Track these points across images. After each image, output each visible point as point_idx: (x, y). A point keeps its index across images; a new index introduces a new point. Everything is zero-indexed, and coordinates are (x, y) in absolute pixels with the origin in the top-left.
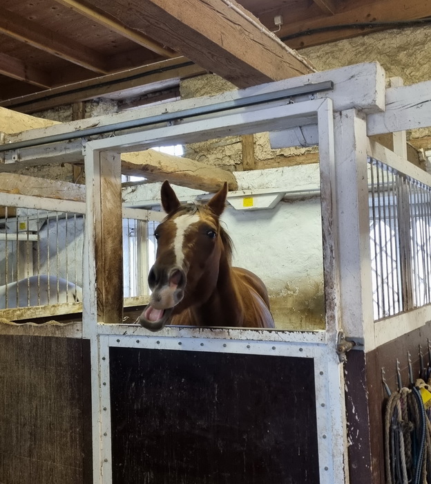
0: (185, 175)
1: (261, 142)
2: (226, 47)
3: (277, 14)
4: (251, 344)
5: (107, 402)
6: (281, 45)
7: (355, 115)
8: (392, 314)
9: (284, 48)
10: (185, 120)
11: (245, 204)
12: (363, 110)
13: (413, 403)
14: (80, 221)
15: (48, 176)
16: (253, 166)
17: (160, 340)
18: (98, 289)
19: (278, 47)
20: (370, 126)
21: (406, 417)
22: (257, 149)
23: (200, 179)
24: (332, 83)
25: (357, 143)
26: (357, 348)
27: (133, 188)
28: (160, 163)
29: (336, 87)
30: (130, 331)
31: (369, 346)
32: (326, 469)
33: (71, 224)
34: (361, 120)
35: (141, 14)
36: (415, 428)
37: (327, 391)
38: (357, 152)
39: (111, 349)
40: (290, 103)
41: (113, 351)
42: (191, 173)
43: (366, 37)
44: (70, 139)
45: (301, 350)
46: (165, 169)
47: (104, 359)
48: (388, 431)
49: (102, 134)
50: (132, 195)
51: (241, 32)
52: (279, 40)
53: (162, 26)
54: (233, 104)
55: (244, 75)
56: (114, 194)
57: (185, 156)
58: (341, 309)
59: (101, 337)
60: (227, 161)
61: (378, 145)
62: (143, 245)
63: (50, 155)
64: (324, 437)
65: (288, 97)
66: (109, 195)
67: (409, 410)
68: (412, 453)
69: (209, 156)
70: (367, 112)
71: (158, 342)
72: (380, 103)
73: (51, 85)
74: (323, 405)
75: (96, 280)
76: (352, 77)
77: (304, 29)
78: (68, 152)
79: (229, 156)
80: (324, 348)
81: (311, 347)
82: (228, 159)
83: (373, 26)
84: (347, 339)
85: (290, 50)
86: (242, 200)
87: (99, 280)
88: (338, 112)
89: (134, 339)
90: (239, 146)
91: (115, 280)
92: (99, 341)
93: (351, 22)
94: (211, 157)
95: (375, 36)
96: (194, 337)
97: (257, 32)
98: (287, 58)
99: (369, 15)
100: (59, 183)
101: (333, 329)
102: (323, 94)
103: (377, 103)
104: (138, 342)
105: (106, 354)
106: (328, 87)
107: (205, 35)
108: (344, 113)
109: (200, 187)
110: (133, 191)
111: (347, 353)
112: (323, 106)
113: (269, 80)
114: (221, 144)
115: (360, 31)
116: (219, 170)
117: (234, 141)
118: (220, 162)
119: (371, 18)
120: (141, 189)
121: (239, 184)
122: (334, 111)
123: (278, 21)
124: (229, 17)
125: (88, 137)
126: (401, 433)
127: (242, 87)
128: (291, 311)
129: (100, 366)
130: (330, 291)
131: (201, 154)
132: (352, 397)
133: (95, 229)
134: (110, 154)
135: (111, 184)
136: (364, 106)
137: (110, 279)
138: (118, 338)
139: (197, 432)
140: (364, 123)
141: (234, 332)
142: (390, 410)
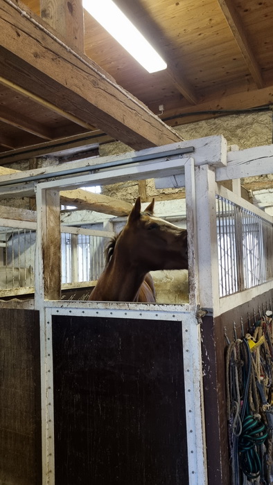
0: (102, 205)
1: (150, 184)
2: (126, 124)
3: (161, 104)
4: (143, 313)
5: (50, 351)
6: (161, 124)
7: (208, 168)
8: (231, 293)
9: (163, 125)
10: (101, 170)
12: (213, 165)
13: (243, 348)
14: (34, 234)
15: (14, 206)
16: (145, 200)
17: (84, 310)
18: (44, 278)
19: (160, 125)
20: (218, 175)
21: (239, 358)
22: (148, 189)
23: (112, 208)
24: (194, 148)
25: (209, 186)
26: (209, 315)
27: (69, 213)
28: (85, 197)
29: (196, 150)
30: (65, 305)
31: (216, 313)
32: (189, 391)
33: (28, 236)
34: (212, 171)
35: (71, 102)
36: (245, 364)
37: (190, 342)
38: (209, 192)
39: (53, 316)
40: (167, 160)
41: (54, 317)
42: (105, 204)
43: (216, 119)
44: (26, 182)
45: (174, 316)
46: (89, 202)
47: (48, 323)
48: (228, 366)
49: (47, 179)
50: (68, 218)
51: (136, 115)
52: (160, 120)
53: (85, 110)
54: (131, 160)
55: (138, 142)
56: (55, 217)
57: (102, 193)
58: (199, 290)
59: (46, 309)
60: (129, 197)
61: (222, 187)
62: (74, 250)
63: (14, 192)
64: (188, 371)
65: (166, 156)
66: (52, 218)
67: (241, 353)
68: (243, 380)
69: (117, 193)
70: (215, 167)
71: (83, 312)
72: (224, 161)
73: (15, 147)
74: (187, 351)
75: (44, 272)
76: (206, 144)
77: (177, 114)
78: (25, 190)
79: (130, 193)
80: (189, 315)
81: (180, 314)
82: (129, 195)
83: (221, 112)
84: (202, 309)
85: (168, 127)
87: (46, 273)
88: (197, 166)
89: (68, 310)
90: (137, 187)
91: (56, 273)
92: (45, 312)
93: (207, 110)
94: (119, 194)
95: (222, 119)
96: (106, 309)
97: (147, 115)
98: (165, 132)
99: (218, 106)
100: (21, 210)
101: (194, 303)
102: (188, 155)
103: (222, 161)
104: (70, 312)
105: (50, 319)
106: (191, 151)
107: (113, 116)
108: (201, 167)
109: (112, 213)
110: (69, 215)
111: (202, 318)
112: (188, 162)
113: (154, 146)
114: (125, 185)
115: (213, 116)
116: (124, 202)
117: (133, 184)
118: (124, 197)
119: (219, 107)
120: (74, 214)
122: (195, 166)
123: (161, 108)
124: (128, 105)
125: (38, 180)
126: (236, 368)
127: (137, 150)
128: (169, 292)
129: (45, 327)
130: (192, 279)
131: (112, 192)
132: (206, 345)
133: (43, 239)
134: (53, 191)
135: (53, 210)
136: (213, 162)
137: (52, 272)
138: (57, 309)
139: (108, 369)
140: (213, 173)
141: (132, 305)
142: (229, 354)
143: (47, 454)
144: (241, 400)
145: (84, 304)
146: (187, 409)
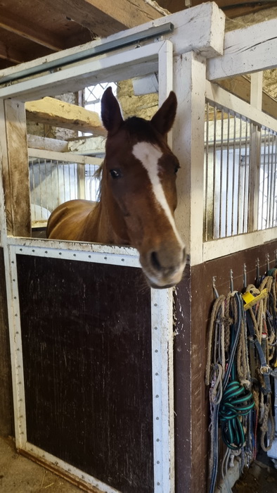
4: (108, 256)
5: (16, 293)
7: (193, 57)
10: (63, 68)
12: (202, 53)
13: (233, 304)
18: (6, 210)
20: (212, 70)
21: (228, 315)
24: (172, 26)
25: (193, 85)
27: (83, 141)
29: (177, 29)
30: (28, 243)
31: (196, 260)
32: (157, 351)
34: (200, 63)
36: (234, 322)
37: (159, 294)
38: (193, 93)
39: (17, 255)
40: (138, 47)
41: (18, 256)
43: (256, 14)
46: (93, 124)
47: (13, 262)
48: (212, 324)
50: (82, 146)
54: (94, 51)
56: (19, 136)
59: (11, 247)
61: (221, 90)
64: (156, 328)
65: (136, 41)
66: (14, 136)
67: (230, 309)
70: (206, 56)
71: (46, 252)
72: (217, 44)
74: (156, 305)
75: (5, 203)
76: (192, 19)
87: (8, 204)
89: (31, 249)
91: (23, 205)
92: (9, 249)
96: (69, 249)
102: (165, 37)
103: (212, 45)
104: (33, 251)
105: (14, 258)
106: (169, 30)
108: (184, 56)
110: (83, 143)
112: (163, 49)
115: (251, 9)
120: (88, 141)
122: (175, 55)
127: (104, 36)
129: (10, 267)
132: (180, 299)
133: (1, 164)
134: (14, 103)
135: (16, 127)
136: (200, 48)
137: (18, 203)
138: (20, 248)
139: (72, 318)
140: (203, 67)
141: (96, 247)
142: (215, 309)
143: (18, 399)
144: (226, 362)
145: (47, 243)
146: (154, 371)
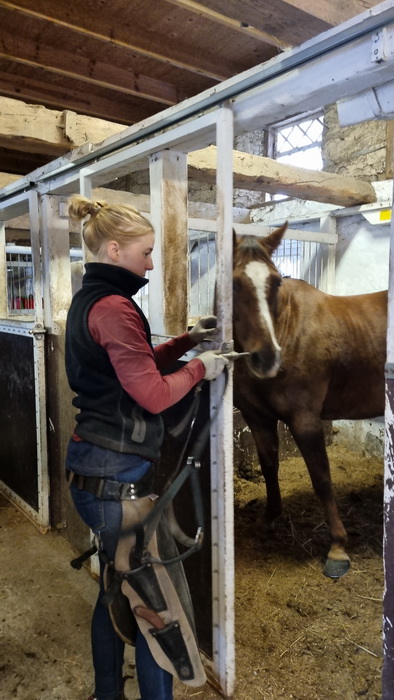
0: (309, 187)
11: (382, 218)
23: (327, 191)
28: (277, 174)
42: (316, 184)
54: (280, 68)
57: (324, 169)
60: (367, 171)
69: (349, 167)
79: (371, 165)
82: (368, 168)
86: (378, 214)
90: (383, 152)
94: (351, 168)
109: (330, 200)
113: (327, 26)
114: (363, 152)
117: (377, 146)
118: (360, 173)
120: (278, 208)
121: (378, 195)
127: (297, 44)
131: (341, 165)
135: (174, 188)
137: (171, 289)
